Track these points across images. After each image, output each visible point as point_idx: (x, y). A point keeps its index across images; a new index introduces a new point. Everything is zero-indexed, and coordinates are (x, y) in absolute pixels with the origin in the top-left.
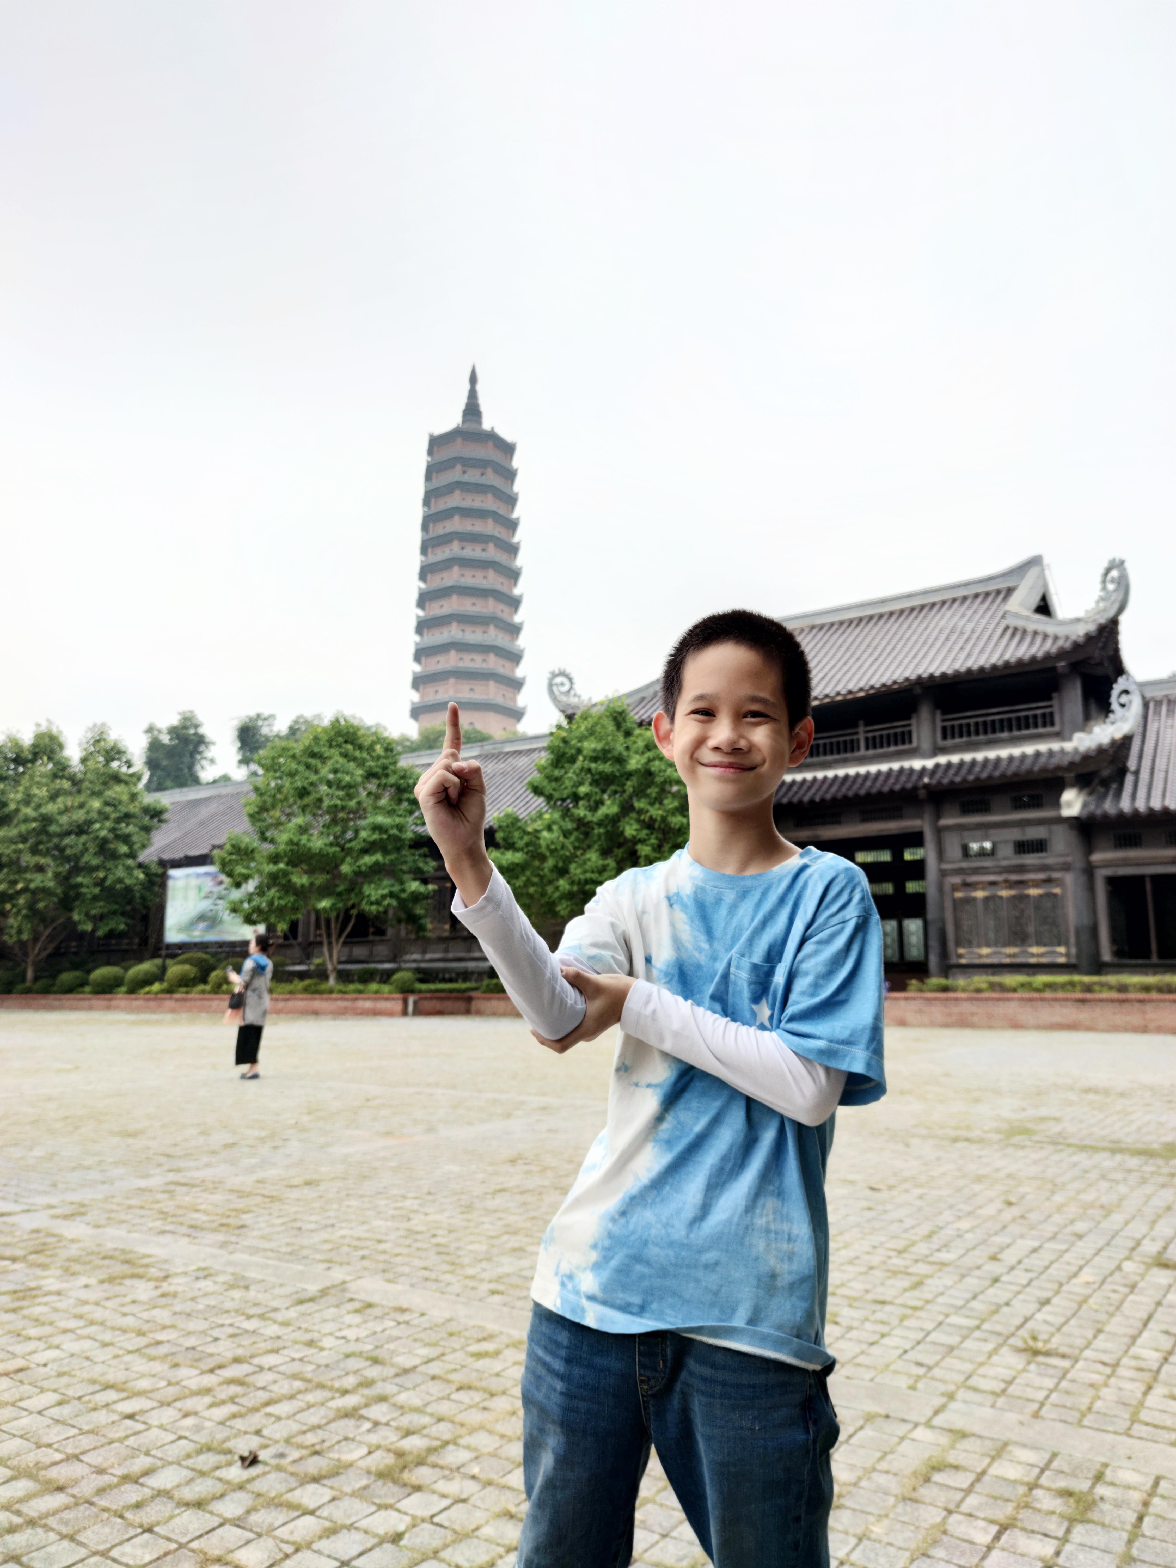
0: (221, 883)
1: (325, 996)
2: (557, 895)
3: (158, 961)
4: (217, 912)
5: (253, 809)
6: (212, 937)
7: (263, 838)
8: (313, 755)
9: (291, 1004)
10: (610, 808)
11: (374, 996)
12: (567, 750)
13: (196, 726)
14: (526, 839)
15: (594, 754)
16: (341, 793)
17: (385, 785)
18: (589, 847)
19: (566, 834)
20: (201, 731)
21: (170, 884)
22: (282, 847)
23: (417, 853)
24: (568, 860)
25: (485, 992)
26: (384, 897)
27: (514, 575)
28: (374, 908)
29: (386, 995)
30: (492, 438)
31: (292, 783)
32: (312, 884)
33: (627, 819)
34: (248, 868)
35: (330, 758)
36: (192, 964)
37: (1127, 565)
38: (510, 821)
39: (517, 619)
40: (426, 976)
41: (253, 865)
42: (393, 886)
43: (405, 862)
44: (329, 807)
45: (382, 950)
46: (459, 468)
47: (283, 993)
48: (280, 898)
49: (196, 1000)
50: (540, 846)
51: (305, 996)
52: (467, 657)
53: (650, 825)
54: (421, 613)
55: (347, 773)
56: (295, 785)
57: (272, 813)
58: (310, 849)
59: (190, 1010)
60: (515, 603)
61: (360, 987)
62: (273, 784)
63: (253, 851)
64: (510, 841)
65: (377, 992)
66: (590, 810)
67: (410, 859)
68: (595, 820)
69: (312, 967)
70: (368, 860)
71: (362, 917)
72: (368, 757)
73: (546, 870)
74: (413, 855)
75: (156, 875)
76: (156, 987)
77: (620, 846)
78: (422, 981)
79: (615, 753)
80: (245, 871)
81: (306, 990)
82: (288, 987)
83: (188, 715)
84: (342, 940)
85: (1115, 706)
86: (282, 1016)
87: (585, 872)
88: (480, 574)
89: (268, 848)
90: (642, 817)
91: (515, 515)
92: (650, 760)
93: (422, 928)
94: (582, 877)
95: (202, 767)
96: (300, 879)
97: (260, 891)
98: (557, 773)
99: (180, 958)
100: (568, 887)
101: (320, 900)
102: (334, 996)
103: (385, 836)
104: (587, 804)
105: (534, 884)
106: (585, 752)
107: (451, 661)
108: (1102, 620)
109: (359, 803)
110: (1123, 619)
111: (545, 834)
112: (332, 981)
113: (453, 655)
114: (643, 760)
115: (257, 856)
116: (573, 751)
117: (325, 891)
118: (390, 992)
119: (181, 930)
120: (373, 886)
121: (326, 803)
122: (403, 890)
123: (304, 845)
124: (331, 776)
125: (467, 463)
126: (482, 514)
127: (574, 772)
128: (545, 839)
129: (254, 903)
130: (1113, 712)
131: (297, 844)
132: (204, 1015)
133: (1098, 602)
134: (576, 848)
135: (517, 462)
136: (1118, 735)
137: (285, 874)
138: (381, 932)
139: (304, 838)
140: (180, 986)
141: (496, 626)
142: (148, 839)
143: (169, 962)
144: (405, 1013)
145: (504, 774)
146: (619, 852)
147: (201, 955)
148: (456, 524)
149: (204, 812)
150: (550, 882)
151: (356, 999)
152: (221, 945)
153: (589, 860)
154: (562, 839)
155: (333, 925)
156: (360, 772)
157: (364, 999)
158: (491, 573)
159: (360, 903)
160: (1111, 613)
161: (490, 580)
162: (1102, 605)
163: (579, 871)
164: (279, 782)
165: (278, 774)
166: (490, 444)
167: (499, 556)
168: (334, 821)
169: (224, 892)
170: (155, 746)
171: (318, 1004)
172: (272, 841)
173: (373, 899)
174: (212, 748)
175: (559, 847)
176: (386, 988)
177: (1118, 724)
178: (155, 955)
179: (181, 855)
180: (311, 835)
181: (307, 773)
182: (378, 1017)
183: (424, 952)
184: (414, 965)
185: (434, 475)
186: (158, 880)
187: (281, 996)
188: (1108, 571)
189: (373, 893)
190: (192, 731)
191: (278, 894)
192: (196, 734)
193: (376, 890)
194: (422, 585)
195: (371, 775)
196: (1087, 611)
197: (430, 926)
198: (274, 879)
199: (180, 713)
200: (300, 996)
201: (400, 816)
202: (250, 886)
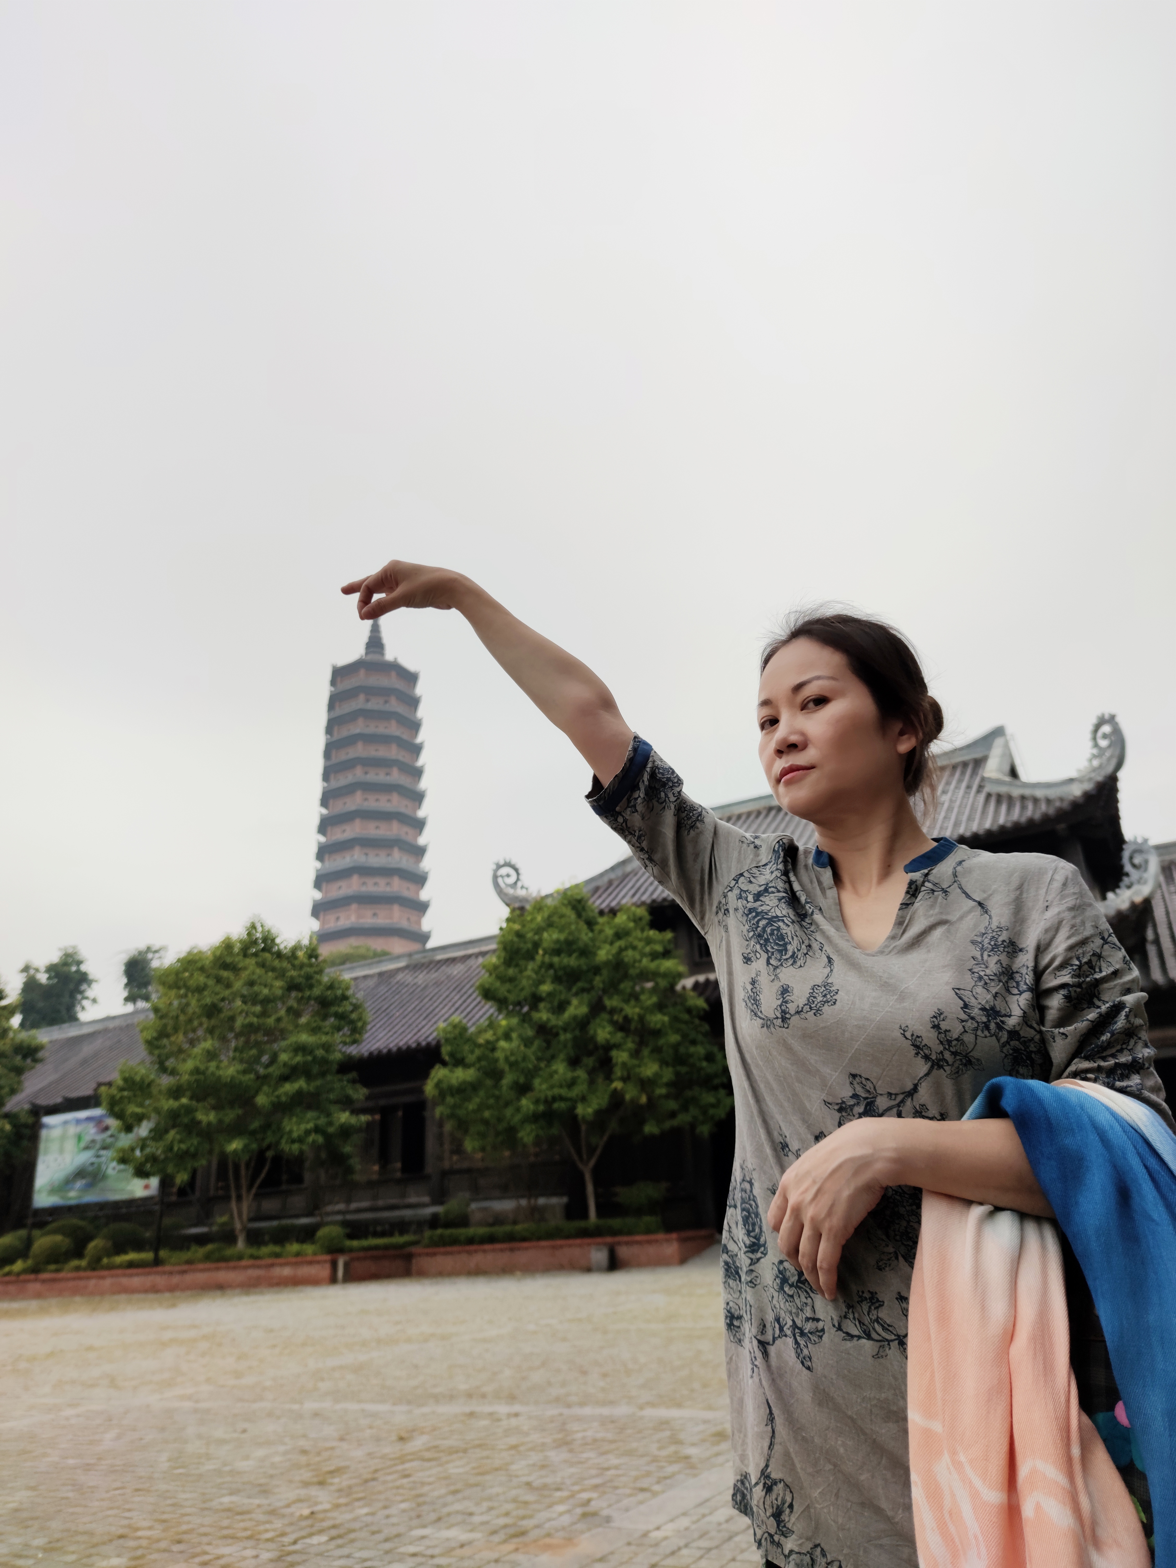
0: (107, 1128)
1: (232, 1264)
2: (518, 1118)
3: (23, 1233)
4: (100, 1165)
5: (149, 1035)
6: (91, 1197)
7: (163, 1069)
8: (226, 966)
9: (189, 1278)
10: (577, 1008)
11: (294, 1260)
12: (522, 945)
13: (79, 963)
14: (478, 1052)
15: (557, 946)
16: (258, 1009)
17: (309, 998)
18: (553, 1057)
19: (527, 1042)
20: (83, 968)
21: (44, 1133)
22: (186, 1077)
23: (345, 1078)
24: (531, 1074)
25: (428, 1246)
26: (308, 1132)
27: (418, 798)
28: (296, 1147)
29: (309, 1258)
30: (396, 668)
31: (198, 1000)
32: (220, 1121)
33: (598, 1021)
34: (141, 1105)
35: (245, 968)
36: (64, 1234)
37: (1118, 719)
38: (457, 1031)
39: (422, 841)
40: (356, 1230)
41: (147, 1102)
42: (318, 1118)
43: (331, 1090)
44: (243, 1026)
45: (298, 1201)
46: (362, 697)
47: (179, 1264)
48: (181, 1141)
49: (68, 1279)
50: (496, 1060)
51: (208, 1265)
52: (370, 881)
53: (624, 1026)
54: (322, 839)
55: (265, 986)
56: (203, 1002)
57: (173, 1039)
58: (220, 1077)
59: (60, 1293)
60: (419, 825)
61: (277, 1249)
62: (176, 1003)
63: (149, 1085)
64: (459, 1056)
65: (298, 1254)
66: (553, 1013)
67: (337, 1085)
68: (560, 1023)
69: (215, 1228)
70: (289, 1088)
71: (278, 1159)
72: (289, 966)
73: (504, 1088)
74: (341, 1080)
75: (26, 1126)
76: (19, 1266)
77: (590, 1054)
78: (351, 1237)
79: (581, 944)
80: (138, 1110)
81: (208, 1258)
82: (186, 1255)
83: (70, 951)
84: (254, 1191)
85: (1128, 868)
86: (178, 1294)
87: (552, 1087)
88: (383, 798)
89: (166, 1081)
90: (616, 1017)
91: (419, 740)
92: (621, 950)
93: (349, 1170)
94: (550, 1094)
95: (83, 1008)
96: (206, 1117)
97: (158, 1134)
98: (511, 972)
99: (49, 1227)
100: (532, 1107)
101: (230, 1141)
102: (244, 1263)
103: (309, 1058)
104: (549, 1006)
105: (489, 1107)
106: (545, 945)
107: (353, 886)
108: (1100, 778)
109: (279, 1020)
110: (1121, 775)
111: (503, 1044)
112: (241, 1244)
113: (355, 880)
114: (614, 949)
115: (154, 1090)
116: (529, 946)
117: (236, 1129)
118: (315, 1254)
119: (54, 1190)
120: (294, 1119)
121: (239, 1022)
122: (330, 1124)
123: (213, 1074)
124: (245, 991)
125: (371, 692)
126: (386, 740)
127: (533, 970)
128: (503, 1049)
129: (148, 1150)
130: (1127, 875)
131: (203, 1073)
132: (78, 1299)
133: (1090, 760)
134: (539, 1059)
135: (420, 690)
136: (1138, 899)
137: (189, 1110)
138: (298, 1179)
139: (213, 1065)
140: (48, 1262)
141: (401, 849)
142: (20, 1083)
143: (36, 1233)
144: (333, 1280)
145: (437, 984)
146: (590, 1061)
147: (75, 1221)
148: (359, 750)
149: (87, 1050)
150: (507, 1104)
151: (272, 1265)
152: (102, 1206)
153: (556, 1072)
154: (522, 1048)
155: (243, 1172)
156: (278, 983)
157: (282, 1265)
158: (395, 797)
159: (278, 1143)
160: (1109, 769)
161: (395, 803)
162: (1096, 763)
163: (544, 1087)
164: (184, 1001)
165: (182, 991)
166: (393, 674)
167: (403, 780)
168: (247, 1045)
169: (109, 1140)
170: (31, 986)
171: (223, 1276)
172: (173, 1072)
173: (295, 1135)
174: (94, 985)
175: (520, 1059)
176: (309, 1248)
177: (1135, 888)
178: (19, 1224)
179: (59, 1100)
180: (221, 1061)
181: (218, 988)
182: (300, 1288)
183: (348, 1201)
184: (339, 1218)
185: (337, 704)
186: (27, 1132)
187: (177, 1268)
188: (1097, 727)
189: (295, 1128)
190: (74, 969)
191: (178, 1137)
192: (78, 971)
193: (299, 1124)
194: (324, 811)
195: (292, 986)
196: (1079, 771)
197: (358, 1167)
198: (174, 1118)
199: (60, 949)
200: (201, 1266)
201: (327, 1034)
202: (144, 1130)
